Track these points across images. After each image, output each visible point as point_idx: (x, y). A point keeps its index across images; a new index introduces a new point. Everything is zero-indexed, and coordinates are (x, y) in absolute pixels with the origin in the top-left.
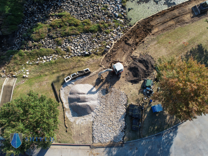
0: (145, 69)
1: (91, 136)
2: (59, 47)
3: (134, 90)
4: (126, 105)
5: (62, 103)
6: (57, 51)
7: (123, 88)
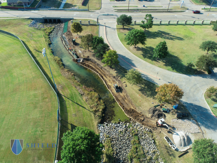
0: (157, 111)
1: (198, 134)
2: (153, 158)
3: (169, 116)
4: (177, 119)
5: (188, 150)
6: (156, 159)
7: (169, 121)
